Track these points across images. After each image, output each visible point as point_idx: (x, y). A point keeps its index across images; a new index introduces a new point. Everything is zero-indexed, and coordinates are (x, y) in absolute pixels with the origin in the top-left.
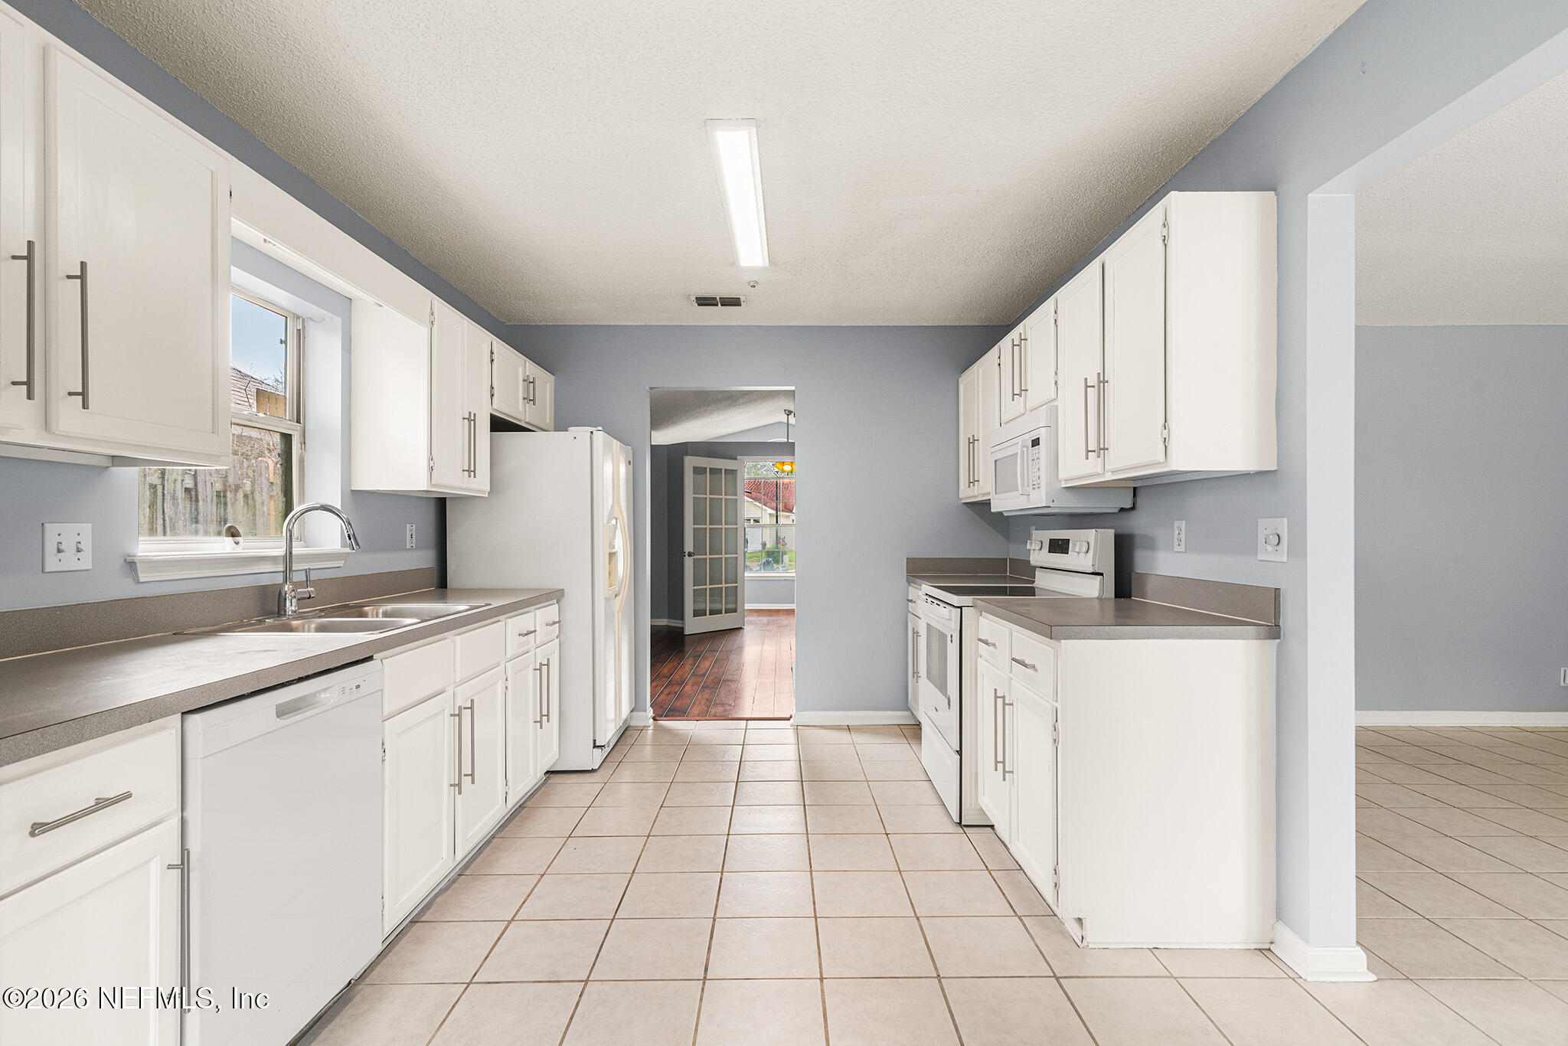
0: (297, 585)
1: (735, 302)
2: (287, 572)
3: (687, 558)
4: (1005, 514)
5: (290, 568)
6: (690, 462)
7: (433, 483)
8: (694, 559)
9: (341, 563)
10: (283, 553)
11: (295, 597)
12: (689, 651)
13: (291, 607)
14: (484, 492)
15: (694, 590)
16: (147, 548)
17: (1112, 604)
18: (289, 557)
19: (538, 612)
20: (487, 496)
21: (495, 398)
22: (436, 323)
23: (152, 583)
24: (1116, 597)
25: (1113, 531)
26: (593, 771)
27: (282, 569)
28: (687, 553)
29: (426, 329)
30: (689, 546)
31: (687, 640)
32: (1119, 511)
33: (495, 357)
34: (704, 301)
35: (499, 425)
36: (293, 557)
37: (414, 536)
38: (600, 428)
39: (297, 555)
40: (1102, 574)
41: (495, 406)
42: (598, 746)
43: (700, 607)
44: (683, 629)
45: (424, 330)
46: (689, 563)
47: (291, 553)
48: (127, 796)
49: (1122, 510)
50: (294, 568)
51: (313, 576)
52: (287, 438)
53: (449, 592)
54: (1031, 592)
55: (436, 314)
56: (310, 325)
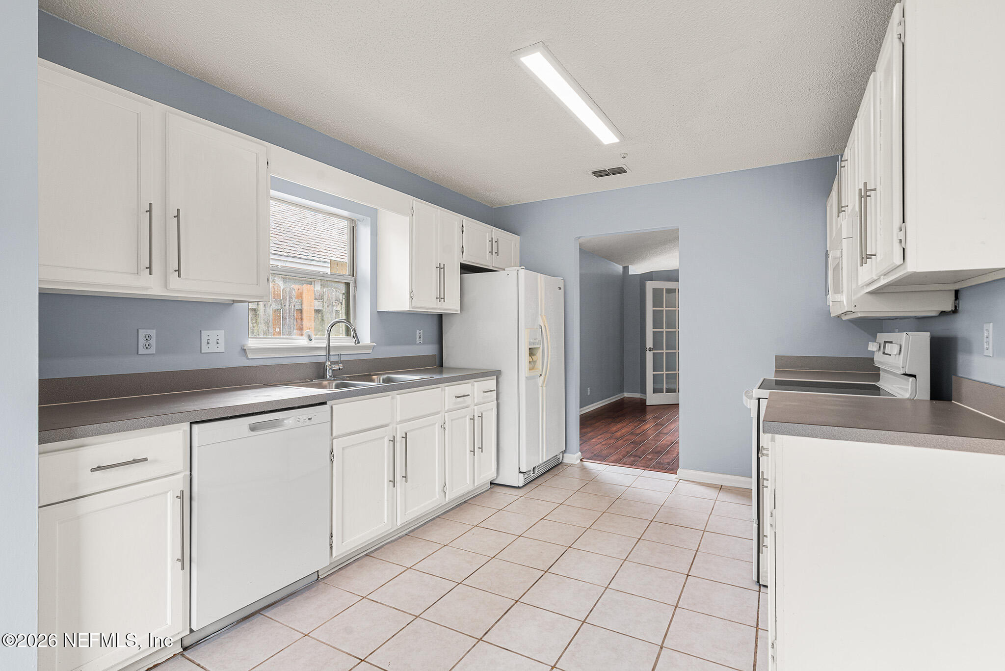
0: (333, 363)
1: (620, 171)
2: (328, 355)
3: (648, 352)
4: (844, 318)
5: (329, 354)
6: (650, 286)
7: (413, 306)
8: (653, 353)
9: (370, 351)
10: (325, 346)
11: (331, 369)
12: (649, 416)
13: (329, 374)
14: (457, 310)
15: (653, 375)
16: (252, 343)
17: (928, 405)
18: (328, 348)
19: (475, 383)
20: (459, 312)
21: (464, 253)
22: (414, 214)
23: (254, 360)
24: (931, 399)
25: (929, 334)
26: (518, 487)
27: (325, 354)
28: (648, 349)
29: (408, 218)
30: (649, 343)
31: (648, 408)
32: (940, 314)
33: (465, 229)
34: (599, 174)
35: (466, 269)
36: (331, 348)
37: (422, 337)
38: (523, 267)
39: (332, 347)
40: (915, 376)
41: (465, 259)
42: (522, 472)
43: (658, 386)
44: (645, 400)
45: (408, 219)
46: (649, 356)
47: (329, 346)
48: (146, 459)
49: (943, 313)
50: (331, 354)
51: (343, 358)
52: (348, 285)
53: (444, 370)
54: (876, 390)
55: (414, 209)
56: (358, 223)
